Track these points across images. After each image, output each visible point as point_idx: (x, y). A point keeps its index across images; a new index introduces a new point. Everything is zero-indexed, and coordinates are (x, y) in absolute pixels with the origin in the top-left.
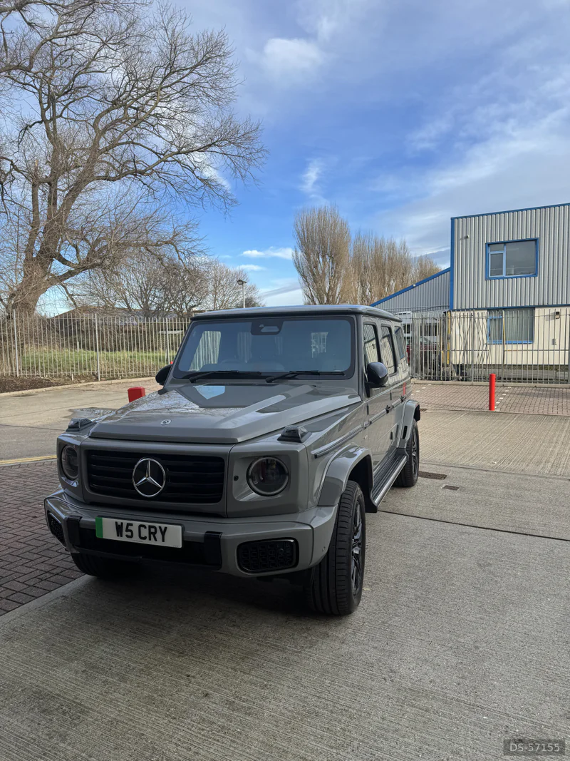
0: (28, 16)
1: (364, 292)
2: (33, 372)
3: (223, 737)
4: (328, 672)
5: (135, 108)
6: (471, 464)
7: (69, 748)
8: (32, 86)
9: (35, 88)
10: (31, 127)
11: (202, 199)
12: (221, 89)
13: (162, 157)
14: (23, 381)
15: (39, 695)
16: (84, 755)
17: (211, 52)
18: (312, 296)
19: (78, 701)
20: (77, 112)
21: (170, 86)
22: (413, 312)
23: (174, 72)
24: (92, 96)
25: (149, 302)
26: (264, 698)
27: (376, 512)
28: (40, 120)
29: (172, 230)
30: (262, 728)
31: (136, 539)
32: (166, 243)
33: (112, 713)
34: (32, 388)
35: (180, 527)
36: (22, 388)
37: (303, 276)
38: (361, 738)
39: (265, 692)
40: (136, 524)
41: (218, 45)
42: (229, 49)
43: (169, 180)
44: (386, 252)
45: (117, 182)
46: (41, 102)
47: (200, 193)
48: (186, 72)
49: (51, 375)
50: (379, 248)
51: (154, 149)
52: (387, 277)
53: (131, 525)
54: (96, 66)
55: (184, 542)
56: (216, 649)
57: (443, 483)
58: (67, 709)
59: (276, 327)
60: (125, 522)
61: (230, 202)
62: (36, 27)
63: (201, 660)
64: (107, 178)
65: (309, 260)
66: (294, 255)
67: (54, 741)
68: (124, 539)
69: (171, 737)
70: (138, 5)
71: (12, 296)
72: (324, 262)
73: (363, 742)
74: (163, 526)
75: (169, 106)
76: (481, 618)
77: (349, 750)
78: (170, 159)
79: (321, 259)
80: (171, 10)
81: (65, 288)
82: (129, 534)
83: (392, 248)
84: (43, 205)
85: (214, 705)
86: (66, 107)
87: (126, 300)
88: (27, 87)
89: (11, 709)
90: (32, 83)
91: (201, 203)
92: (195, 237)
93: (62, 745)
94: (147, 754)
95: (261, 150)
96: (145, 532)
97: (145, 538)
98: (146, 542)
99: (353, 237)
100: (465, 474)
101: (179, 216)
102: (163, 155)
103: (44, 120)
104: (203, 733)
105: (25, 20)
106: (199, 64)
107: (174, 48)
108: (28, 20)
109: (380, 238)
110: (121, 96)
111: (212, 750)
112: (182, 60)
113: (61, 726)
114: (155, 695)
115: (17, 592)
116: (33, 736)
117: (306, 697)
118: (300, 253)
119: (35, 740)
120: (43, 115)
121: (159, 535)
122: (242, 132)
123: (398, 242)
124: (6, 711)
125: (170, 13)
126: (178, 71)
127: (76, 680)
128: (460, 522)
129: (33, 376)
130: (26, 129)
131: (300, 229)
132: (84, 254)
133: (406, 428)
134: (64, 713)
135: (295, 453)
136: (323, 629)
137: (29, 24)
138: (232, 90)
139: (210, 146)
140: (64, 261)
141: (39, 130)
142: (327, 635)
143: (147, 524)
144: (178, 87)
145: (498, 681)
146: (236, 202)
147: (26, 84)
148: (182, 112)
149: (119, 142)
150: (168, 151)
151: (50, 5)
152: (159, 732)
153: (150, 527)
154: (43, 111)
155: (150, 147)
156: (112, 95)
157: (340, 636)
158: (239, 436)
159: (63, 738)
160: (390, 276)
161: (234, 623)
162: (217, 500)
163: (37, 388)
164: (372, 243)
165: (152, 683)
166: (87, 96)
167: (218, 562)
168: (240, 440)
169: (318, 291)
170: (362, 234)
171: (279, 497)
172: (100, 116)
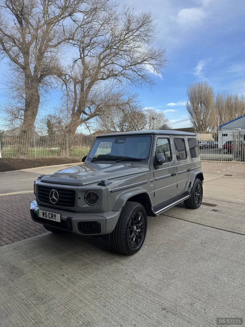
0: (73, 18)
1: (221, 119)
2: (74, 157)
3: (59, 289)
4: (109, 274)
5: (115, 49)
6: (234, 201)
7: (12, 284)
8: (77, 45)
9: (78, 45)
10: (77, 61)
11: (141, 84)
12: (150, 36)
13: (124, 68)
14: (69, 160)
15: (13, 267)
16: (15, 287)
17: (145, 21)
18: (195, 122)
19: (23, 271)
20: (94, 53)
21: (128, 38)
22: (242, 129)
23: (129, 32)
24: (99, 46)
25: (123, 128)
26: (81, 279)
27: (155, 216)
28: (80, 58)
29: (127, 98)
30: (74, 289)
31: (48, 218)
32: (125, 104)
33: (30, 276)
34: (72, 163)
35: (60, 215)
36: (69, 163)
37: (191, 113)
38: (105, 297)
39: (82, 278)
40: (48, 212)
41: (148, 17)
42: (152, 19)
43: (128, 77)
44: (233, 100)
45: (107, 80)
46: (80, 51)
47: (140, 82)
48: (134, 31)
49: (80, 158)
50: (229, 99)
51: (121, 65)
52: (233, 112)
53: (47, 213)
54: (100, 33)
55: (61, 220)
56: (76, 261)
57: (212, 208)
58: (18, 273)
59: (124, 140)
60: (45, 212)
61: (152, 84)
62: (76, 22)
63: (69, 264)
64: (103, 79)
65: (193, 106)
66: (187, 104)
67: (9, 281)
68: (45, 218)
69: (43, 286)
70: (113, 7)
71: (66, 127)
72: (201, 106)
73: (105, 299)
74: (55, 214)
75: (128, 46)
76: (185, 264)
77: (98, 301)
78: (127, 68)
79: (199, 105)
80: (128, 6)
81: (86, 124)
82: (46, 216)
83: (236, 98)
84: (78, 92)
85: (63, 279)
86: (89, 51)
87: (115, 128)
88: (75, 45)
89: (3, 270)
90: (77, 44)
91: (141, 85)
92: (137, 100)
93: (11, 283)
94: (33, 290)
95: (165, 61)
96: (50, 216)
97: (50, 218)
98: (51, 219)
99: (216, 95)
100: (226, 205)
101: (131, 92)
102: (125, 67)
103: (81, 58)
104: (54, 287)
105: (72, 20)
106: (141, 26)
107: (129, 21)
108: (73, 19)
109: (230, 94)
110: (109, 44)
111: (53, 293)
112: (133, 26)
113: (14, 278)
114: (47, 273)
115: (26, 235)
116: (4, 279)
117: (95, 281)
118: (189, 103)
119: (4, 280)
120: (81, 56)
121: (54, 217)
122: (157, 54)
123: (239, 96)
124: (1, 271)
125: (128, 7)
126: (131, 31)
127: (27, 264)
128: (208, 225)
129: (73, 158)
130: (75, 62)
131: (189, 92)
132: (93, 110)
133: (191, 183)
134: (17, 274)
135: (101, 190)
136: (118, 259)
137: (74, 21)
138: (154, 36)
139: (143, 61)
140: (86, 114)
141: (79, 62)
142: (118, 261)
143: (51, 213)
144: (131, 37)
145: (173, 287)
146: (155, 84)
147: (75, 44)
148: (134, 48)
149: (108, 63)
150: (127, 65)
151: (82, 12)
152: (41, 284)
153: (52, 214)
154: (81, 54)
155: (120, 64)
156: (106, 44)
157: (123, 262)
158: (84, 183)
159: (12, 281)
160: (236, 112)
161: (88, 253)
162: (73, 206)
163: (74, 163)
164: (226, 97)
165: (48, 269)
166: (97, 46)
167: (71, 229)
168: (84, 184)
169: (197, 120)
170: (220, 93)
171: (95, 206)
172: (101, 54)
